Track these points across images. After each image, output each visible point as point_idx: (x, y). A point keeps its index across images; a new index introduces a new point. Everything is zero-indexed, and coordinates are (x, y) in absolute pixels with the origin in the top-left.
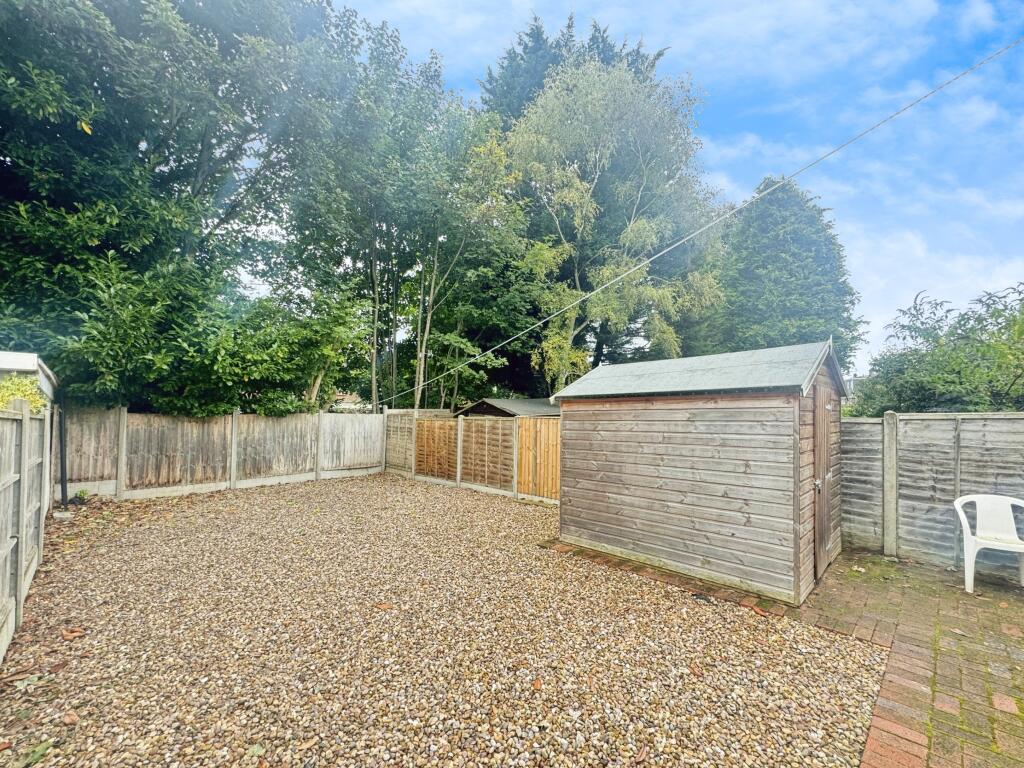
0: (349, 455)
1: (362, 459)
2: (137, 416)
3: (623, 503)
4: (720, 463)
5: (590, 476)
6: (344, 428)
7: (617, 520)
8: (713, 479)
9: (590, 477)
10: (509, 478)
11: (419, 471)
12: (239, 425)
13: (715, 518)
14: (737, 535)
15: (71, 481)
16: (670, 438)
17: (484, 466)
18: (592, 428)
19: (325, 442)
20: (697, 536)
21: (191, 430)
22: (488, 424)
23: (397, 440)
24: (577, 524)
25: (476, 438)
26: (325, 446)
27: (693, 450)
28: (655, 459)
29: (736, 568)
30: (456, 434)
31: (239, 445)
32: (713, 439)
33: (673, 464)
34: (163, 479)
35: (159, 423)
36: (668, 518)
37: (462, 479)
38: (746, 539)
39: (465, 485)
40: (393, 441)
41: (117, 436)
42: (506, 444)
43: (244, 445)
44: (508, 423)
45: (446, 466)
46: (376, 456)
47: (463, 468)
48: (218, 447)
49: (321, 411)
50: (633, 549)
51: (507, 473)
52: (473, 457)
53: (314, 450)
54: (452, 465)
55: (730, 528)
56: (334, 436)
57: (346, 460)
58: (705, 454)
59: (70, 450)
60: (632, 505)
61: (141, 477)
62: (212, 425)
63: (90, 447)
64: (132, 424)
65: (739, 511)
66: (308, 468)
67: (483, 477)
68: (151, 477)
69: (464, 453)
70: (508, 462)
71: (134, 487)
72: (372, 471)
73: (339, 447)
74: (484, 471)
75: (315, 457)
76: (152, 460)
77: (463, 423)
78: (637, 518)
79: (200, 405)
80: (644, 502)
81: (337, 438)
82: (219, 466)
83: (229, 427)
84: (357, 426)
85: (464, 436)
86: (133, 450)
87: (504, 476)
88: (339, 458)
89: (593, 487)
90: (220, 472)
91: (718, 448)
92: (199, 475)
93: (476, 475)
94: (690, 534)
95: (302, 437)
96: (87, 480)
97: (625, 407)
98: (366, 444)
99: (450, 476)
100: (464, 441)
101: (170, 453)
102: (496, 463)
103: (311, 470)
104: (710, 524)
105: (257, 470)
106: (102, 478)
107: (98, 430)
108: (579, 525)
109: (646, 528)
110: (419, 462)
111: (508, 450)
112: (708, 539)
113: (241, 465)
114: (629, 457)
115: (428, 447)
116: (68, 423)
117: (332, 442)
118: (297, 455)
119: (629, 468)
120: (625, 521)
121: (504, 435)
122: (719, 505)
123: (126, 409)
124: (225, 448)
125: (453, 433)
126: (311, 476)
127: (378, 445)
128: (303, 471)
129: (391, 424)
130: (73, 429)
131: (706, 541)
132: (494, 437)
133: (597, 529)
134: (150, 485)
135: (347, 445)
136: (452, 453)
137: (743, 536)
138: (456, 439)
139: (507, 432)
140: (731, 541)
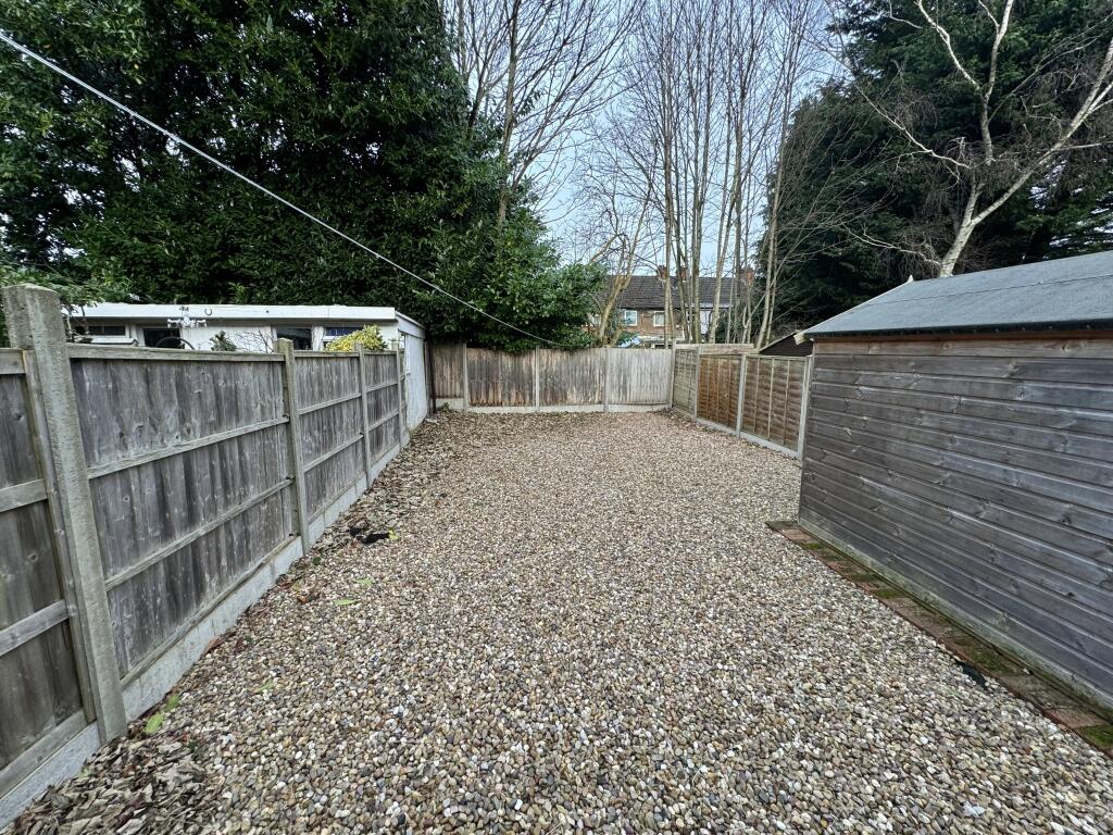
0: (634, 390)
1: (647, 395)
2: (472, 350)
3: (882, 495)
4: (1067, 464)
5: (842, 448)
6: (630, 363)
7: (872, 517)
8: (1045, 489)
9: (842, 450)
10: (794, 434)
11: (701, 414)
12: (540, 359)
13: (1036, 555)
14: (1080, 598)
15: (439, 397)
16: (969, 406)
17: (767, 415)
18: (850, 380)
19: (612, 378)
20: (997, 576)
21: (506, 361)
22: (774, 364)
23: (683, 377)
24: (819, 509)
25: (760, 380)
26: (612, 380)
27: (1012, 432)
28: (939, 437)
29: (1065, 653)
30: (739, 376)
31: (541, 377)
32: (1059, 418)
33: (971, 450)
34: (490, 400)
35: (487, 355)
36: (949, 534)
37: (743, 429)
38: (1099, 611)
39: (744, 435)
40: (679, 378)
41: (462, 365)
42: (794, 391)
43: (545, 375)
44: (798, 365)
45: (727, 412)
46: (662, 393)
47: (745, 416)
48: (526, 378)
49: (608, 346)
50: (889, 565)
51: (792, 427)
52: (755, 403)
53: (602, 384)
54: (733, 410)
55: (1066, 582)
56: (620, 371)
57: (633, 395)
58: (1034, 443)
59: (437, 375)
60: (894, 501)
61: (477, 398)
62: (521, 358)
63: (447, 374)
64: (471, 356)
65: (1094, 556)
66: (596, 401)
67: (766, 428)
68: (483, 398)
69: (747, 397)
70: (794, 413)
71: (474, 405)
72: (655, 409)
73: (625, 382)
74: (767, 422)
75: (603, 390)
76: (483, 385)
77: (747, 362)
78: (898, 521)
79: (511, 341)
80: (913, 501)
81: (624, 373)
82: (528, 392)
83: (533, 359)
84: (643, 362)
85: (748, 378)
86: (471, 377)
87: (789, 430)
88: (625, 393)
89: (844, 465)
90: (528, 398)
91: (1064, 434)
92: (513, 399)
93: (757, 426)
94: (986, 570)
95: (592, 371)
96: (447, 397)
97: (903, 349)
98: (653, 381)
99: (731, 423)
100: (747, 384)
101: (494, 380)
102: (781, 413)
103: (600, 403)
104: (1025, 565)
105: (555, 401)
106: (455, 396)
107: (451, 360)
108: (823, 512)
109: (911, 540)
110: (702, 403)
111: (796, 400)
112: (1017, 587)
113: (543, 394)
114: (899, 429)
115: (711, 388)
116: (434, 355)
117: (619, 377)
118: (587, 385)
119: (895, 446)
120: (885, 522)
121: (792, 379)
122: (1052, 537)
123: (465, 345)
124: (531, 378)
125: (736, 373)
126: (599, 408)
127: (666, 381)
128: (593, 403)
129: (679, 360)
130: (438, 360)
131: (1013, 589)
132: (781, 381)
133: (844, 523)
134: (483, 405)
135: (634, 381)
136: (733, 397)
137: (1093, 604)
138: (738, 381)
139: (796, 375)
140: (1065, 606)
